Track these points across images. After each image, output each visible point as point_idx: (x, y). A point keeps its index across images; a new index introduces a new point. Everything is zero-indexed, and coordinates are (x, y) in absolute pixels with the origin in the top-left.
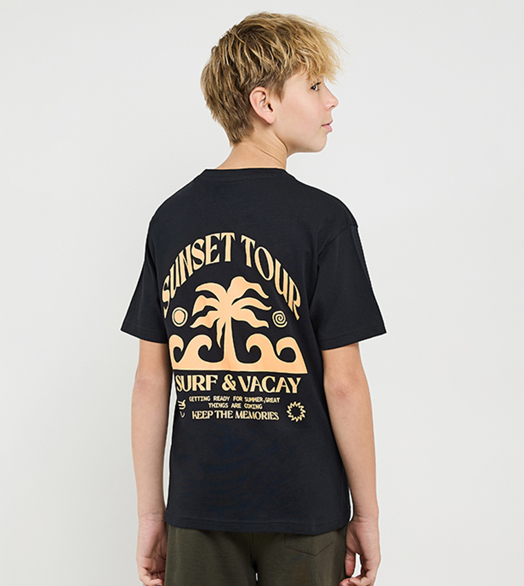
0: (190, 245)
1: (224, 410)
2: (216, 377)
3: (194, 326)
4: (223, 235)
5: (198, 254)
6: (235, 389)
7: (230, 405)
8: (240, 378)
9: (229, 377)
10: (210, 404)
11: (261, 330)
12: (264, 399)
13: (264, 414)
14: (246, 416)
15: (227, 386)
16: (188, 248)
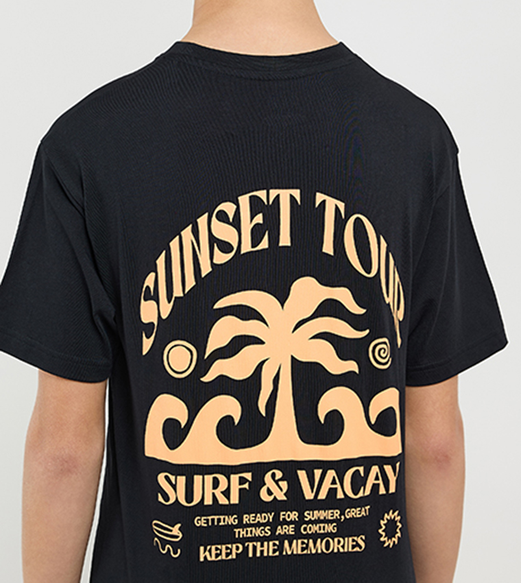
0: (206, 215)
1: (262, 540)
2: (248, 476)
3: (208, 378)
4: (274, 193)
5: (224, 232)
6: (285, 498)
7: (273, 530)
8: (302, 475)
9: (273, 475)
10: (237, 530)
11: (345, 380)
12: (342, 513)
13: (339, 542)
14: (303, 549)
15: (270, 493)
16: (202, 221)
